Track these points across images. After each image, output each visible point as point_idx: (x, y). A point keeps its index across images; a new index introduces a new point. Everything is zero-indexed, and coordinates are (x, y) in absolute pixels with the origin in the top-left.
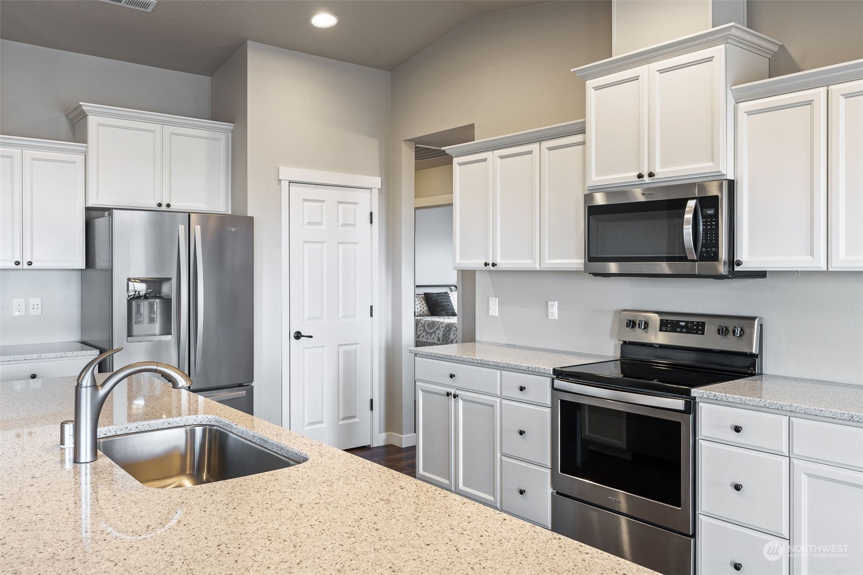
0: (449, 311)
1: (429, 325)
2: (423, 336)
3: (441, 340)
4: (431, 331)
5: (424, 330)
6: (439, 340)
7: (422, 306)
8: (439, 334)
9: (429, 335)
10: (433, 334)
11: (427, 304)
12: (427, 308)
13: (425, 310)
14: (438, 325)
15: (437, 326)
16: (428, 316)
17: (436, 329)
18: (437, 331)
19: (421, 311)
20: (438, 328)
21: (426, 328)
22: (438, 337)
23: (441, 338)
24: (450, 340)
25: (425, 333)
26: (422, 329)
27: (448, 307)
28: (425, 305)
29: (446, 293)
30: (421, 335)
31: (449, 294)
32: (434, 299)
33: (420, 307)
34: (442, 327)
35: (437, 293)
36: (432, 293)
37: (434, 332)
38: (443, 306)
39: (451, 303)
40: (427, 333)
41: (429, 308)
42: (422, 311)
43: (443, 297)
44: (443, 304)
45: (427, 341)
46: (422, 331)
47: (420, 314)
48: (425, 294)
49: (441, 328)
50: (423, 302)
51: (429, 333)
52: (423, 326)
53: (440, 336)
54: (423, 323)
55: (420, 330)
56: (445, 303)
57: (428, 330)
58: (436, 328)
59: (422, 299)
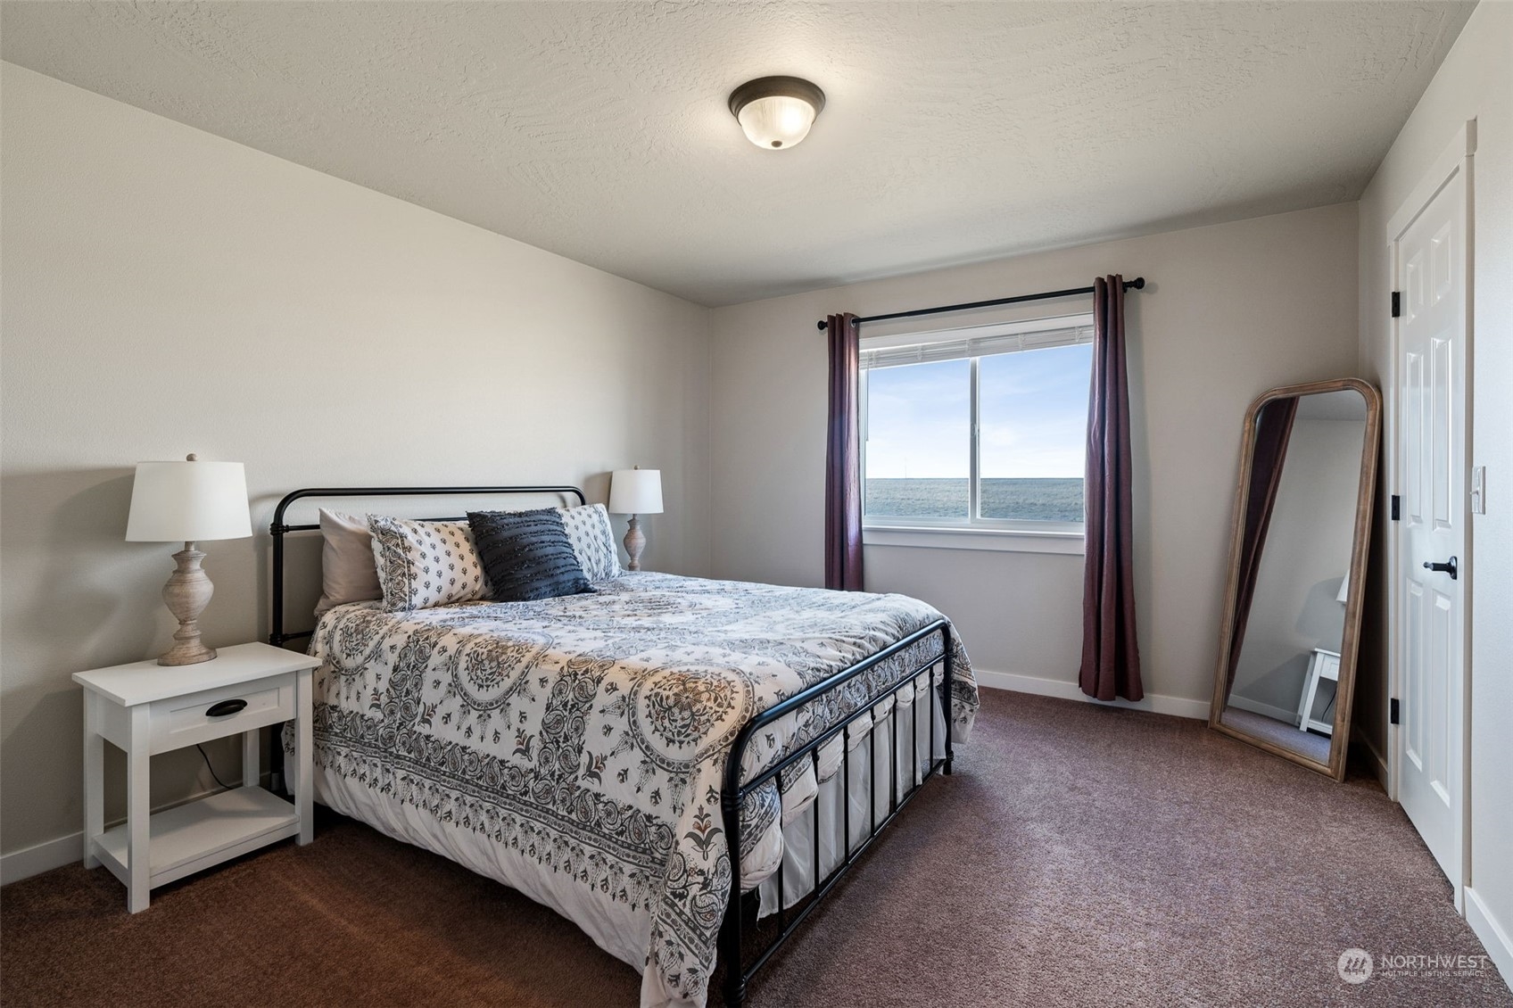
0: (566, 577)
1: (476, 662)
2: (447, 718)
3: (534, 753)
4: (484, 696)
5: (455, 688)
6: (525, 751)
7: (459, 565)
8: (523, 716)
9: (474, 714)
10: (495, 713)
11: (481, 555)
12: (478, 571)
13: (469, 579)
14: (519, 668)
15: (514, 675)
16: (483, 598)
17: (510, 691)
18: (514, 699)
19: (452, 582)
20: (520, 687)
21: (464, 677)
22: (520, 733)
23: (536, 744)
24: (584, 759)
25: (459, 700)
26: (446, 678)
27: (561, 562)
28: (471, 558)
29: (551, 511)
30: (441, 712)
31: (560, 516)
32: (506, 534)
33: (452, 567)
34: (543, 681)
35: (520, 515)
36: (502, 516)
37: (502, 704)
38: (538, 561)
39: (570, 546)
40: (468, 704)
41: (486, 570)
42: (458, 586)
43: (540, 527)
44: (539, 553)
45: (463, 742)
46: (443, 688)
47: (450, 597)
48: (471, 516)
49: (534, 686)
50: (466, 547)
51: (476, 705)
52: (451, 665)
53: (533, 727)
54: (452, 651)
55: (437, 683)
56: (550, 550)
57: (471, 689)
58: (507, 683)
59: (460, 537)
